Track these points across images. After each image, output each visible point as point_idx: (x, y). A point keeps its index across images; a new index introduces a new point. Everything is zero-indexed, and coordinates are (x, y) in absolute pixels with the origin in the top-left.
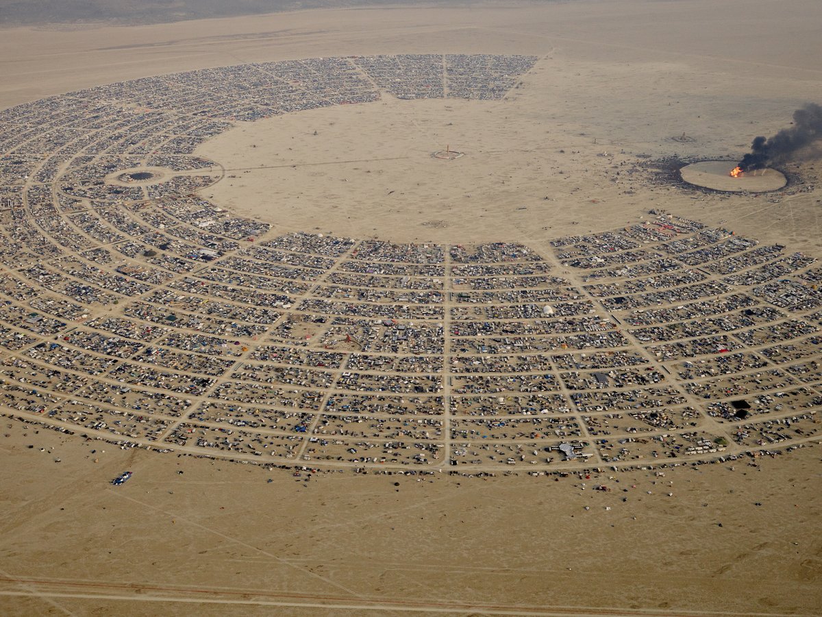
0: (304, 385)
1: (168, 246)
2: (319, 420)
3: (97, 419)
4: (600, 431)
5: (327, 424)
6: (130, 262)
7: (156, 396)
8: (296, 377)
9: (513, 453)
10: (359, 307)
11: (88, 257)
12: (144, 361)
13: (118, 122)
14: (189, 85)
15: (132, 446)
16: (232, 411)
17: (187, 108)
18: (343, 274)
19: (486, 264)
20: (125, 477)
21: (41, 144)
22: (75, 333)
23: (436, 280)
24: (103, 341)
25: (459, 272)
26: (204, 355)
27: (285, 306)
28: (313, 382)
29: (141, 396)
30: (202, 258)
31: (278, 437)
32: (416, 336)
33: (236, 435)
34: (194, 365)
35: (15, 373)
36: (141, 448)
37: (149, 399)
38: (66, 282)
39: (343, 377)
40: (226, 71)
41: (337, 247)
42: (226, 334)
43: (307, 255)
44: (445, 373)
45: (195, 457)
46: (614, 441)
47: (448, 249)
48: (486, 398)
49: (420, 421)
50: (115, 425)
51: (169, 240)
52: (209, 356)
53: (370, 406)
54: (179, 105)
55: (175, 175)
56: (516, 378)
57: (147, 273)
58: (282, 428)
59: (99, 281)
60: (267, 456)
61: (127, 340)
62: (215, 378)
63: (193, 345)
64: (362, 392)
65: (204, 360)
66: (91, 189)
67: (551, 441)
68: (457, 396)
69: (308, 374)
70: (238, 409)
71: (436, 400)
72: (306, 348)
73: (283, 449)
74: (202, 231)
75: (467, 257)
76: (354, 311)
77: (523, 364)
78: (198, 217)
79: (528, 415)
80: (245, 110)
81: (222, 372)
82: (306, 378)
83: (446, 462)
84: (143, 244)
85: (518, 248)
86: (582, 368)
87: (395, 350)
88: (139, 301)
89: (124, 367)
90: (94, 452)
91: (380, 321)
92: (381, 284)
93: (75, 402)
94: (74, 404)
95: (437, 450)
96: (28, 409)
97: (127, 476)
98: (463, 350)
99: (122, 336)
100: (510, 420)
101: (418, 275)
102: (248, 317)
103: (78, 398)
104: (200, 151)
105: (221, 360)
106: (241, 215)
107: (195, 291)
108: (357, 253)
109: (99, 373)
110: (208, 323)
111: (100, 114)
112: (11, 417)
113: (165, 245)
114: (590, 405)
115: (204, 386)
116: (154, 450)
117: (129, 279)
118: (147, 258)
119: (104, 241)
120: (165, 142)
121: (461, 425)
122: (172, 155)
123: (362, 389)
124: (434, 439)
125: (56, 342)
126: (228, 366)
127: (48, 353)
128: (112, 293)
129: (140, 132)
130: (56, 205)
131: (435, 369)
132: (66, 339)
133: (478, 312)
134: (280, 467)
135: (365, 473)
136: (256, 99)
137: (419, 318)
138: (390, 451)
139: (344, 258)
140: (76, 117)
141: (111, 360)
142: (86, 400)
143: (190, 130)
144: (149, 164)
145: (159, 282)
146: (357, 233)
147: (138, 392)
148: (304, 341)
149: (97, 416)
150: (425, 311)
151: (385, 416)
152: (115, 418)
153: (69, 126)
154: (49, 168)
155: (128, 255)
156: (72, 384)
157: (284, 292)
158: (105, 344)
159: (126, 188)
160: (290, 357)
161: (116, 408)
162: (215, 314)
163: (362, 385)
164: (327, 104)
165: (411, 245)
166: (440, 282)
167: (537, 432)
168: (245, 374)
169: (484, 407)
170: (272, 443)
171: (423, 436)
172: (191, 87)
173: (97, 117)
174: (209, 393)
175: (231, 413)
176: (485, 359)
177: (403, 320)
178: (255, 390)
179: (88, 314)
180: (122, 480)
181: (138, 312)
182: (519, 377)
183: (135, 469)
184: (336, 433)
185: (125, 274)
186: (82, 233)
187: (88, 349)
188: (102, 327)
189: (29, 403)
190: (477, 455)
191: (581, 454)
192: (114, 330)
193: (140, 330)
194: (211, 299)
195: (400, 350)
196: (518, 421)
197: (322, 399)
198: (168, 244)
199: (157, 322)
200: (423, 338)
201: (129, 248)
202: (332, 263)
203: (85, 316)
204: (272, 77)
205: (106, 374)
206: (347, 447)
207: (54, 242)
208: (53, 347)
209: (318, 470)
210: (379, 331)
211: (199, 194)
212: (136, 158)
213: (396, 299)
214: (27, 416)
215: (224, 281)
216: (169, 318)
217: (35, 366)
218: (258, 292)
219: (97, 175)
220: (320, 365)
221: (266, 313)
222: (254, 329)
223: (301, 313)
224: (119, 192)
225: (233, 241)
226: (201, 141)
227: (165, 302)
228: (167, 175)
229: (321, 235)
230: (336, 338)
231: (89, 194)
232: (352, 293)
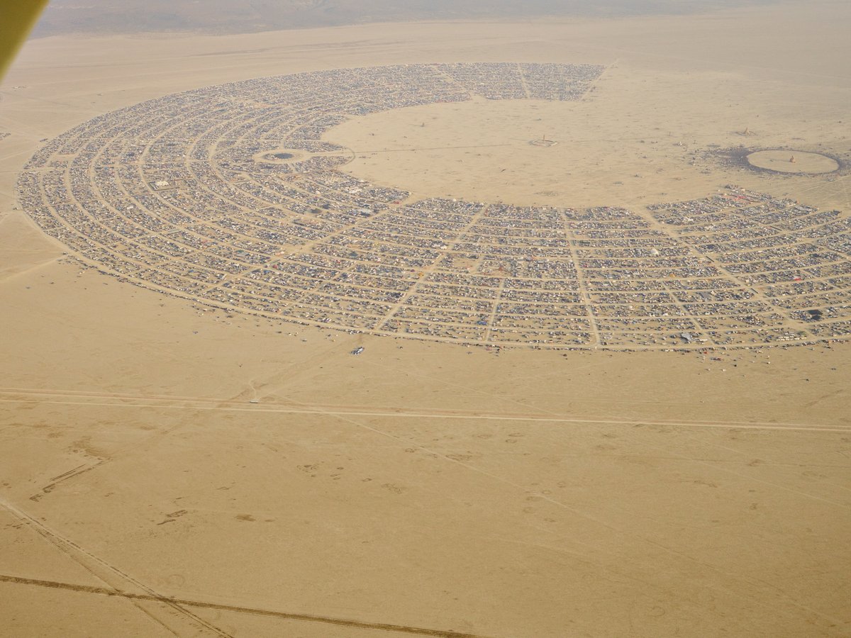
3: (323, 317)
9: (647, 339)
11: (266, 214)
12: (344, 281)
15: (358, 332)
22: (280, 264)
30: (361, 215)
34: (384, 284)
37: (358, 305)
38: (256, 230)
42: (403, 265)
51: (329, 202)
52: (393, 279)
55: (313, 156)
57: (320, 224)
59: (282, 230)
61: (324, 268)
62: (404, 292)
66: (244, 165)
80: (353, 106)
81: (408, 289)
84: (308, 204)
86: (689, 289)
88: (322, 243)
89: (329, 285)
90: (329, 336)
94: (300, 307)
96: (266, 310)
97: (361, 349)
103: (302, 304)
105: (405, 282)
107: (365, 237)
109: (311, 289)
110: (384, 258)
115: (397, 297)
117: (306, 228)
119: (274, 202)
125: (267, 269)
126: (411, 285)
128: (297, 238)
132: (274, 267)
141: (317, 280)
155: (298, 212)
158: (307, 270)
159: (274, 165)
164: (425, 102)
179: (284, 251)
183: (366, 346)
185: (302, 225)
186: (252, 197)
187: (295, 274)
188: (300, 260)
192: (310, 262)
193: (332, 262)
198: (329, 205)
199: (343, 257)
201: (297, 208)
203: (283, 253)
208: (266, 272)
216: (351, 255)
218: (417, 238)
219: (246, 155)
220: (483, 285)
221: (428, 251)
222: (423, 262)
223: (457, 252)
224: (270, 168)
225: (382, 204)
226: (324, 130)
227: (344, 244)
228: (306, 156)
229: (455, 200)
230: (490, 269)
231: (244, 168)
232: (494, 239)
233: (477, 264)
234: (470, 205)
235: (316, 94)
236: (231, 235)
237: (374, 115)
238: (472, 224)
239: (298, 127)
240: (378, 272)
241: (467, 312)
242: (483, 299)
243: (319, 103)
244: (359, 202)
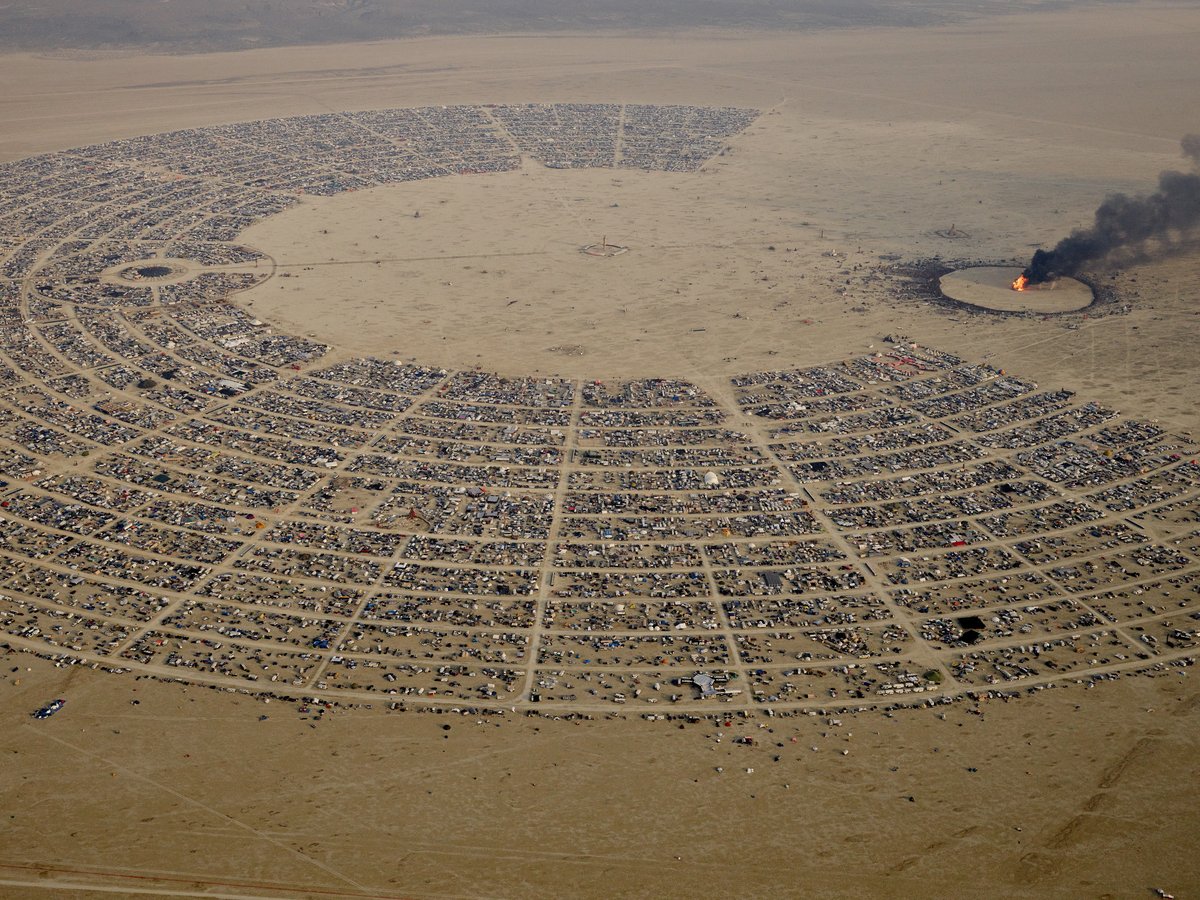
0: (337, 580)
1: (176, 374)
2: (350, 632)
3: (28, 622)
4: (757, 658)
5: (360, 637)
6: (115, 395)
7: (120, 590)
8: (328, 567)
9: (624, 686)
10: (436, 469)
11: (56, 388)
12: (112, 539)
13: (134, 193)
14: (246, 142)
15: (72, 663)
16: (225, 614)
17: (237, 174)
18: (422, 420)
19: (633, 410)
20: (54, 707)
21: (18, 223)
22: (18, 497)
23: (556, 431)
24: (57, 509)
25: (590, 420)
26: (199, 533)
27: (329, 465)
28: (351, 575)
29: (97, 590)
30: (221, 392)
31: (285, 654)
32: (512, 512)
33: (225, 651)
34: (183, 547)
36: (84, 665)
37: (110, 595)
38: (19, 423)
39: (396, 569)
40: (303, 123)
41: (420, 380)
42: (237, 503)
43: (374, 391)
44: (545, 568)
45: (161, 681)
46: (775, 672)
47: (580, 387)
48: (599, 605)
49: (496, 637)
50: (52, 632)
51: (179, 365)
52: (205, 535)
53: (427, 612)
54: (227, 170)
55: (202, 272)
56: (648, 577)
57: (137, 412)
58: (294, 641)
59: (66, 422)
60: (266, 681)
61: (91, 508)
62: (209, 567)
63: (186, 518)
64: (419, 592)
65: (199, 540)
66: (78, 289)
67: (682, 670)
68: (557, 601)
69: (346, 564)
70: (235, 613)
71: (524, 606)
72: (350, 526)
73: (290, 672)
74: (228, 353)
75: (607, 398)
76: (428, 474)
77: (662, 556)
78: (226, 333)
79: (655, 632)
80: (321, 179)
81: (221, 558)
82: (342, 570)
83: (524, 697)
84: (139, 370)
85: (683, 388)
86: (747, 564)
87: (478, 531)
88: (118, 452)
89: (81, 547)
90: (15, 670)
91: (463, 490)
92: (475, 436)
93: (1, 597)
95: (513, 679)
97: (58, 706)
98: (577, 534)
99: (86, 501)
100: (628, 638)
101: (531, 423)
102: (273, 479)
103: (6, 591)
104: (246, 238)
105: (223, 541)
106: (289, 331)
107: (203, 440)
108: (447, 390)
109: (42, 556)
110: (214, 486)
111: (110, 181)
113: (172, 372)
114: (749, 619)
115: (191, 578)
116: (103, 669)
117: (109, 420)
118: (142, 390)
119: (84, 364)
120: (198, 223)
121: (556, 644)
122: (205, 241)
123: (420, 588)
124: (513, 663)
126: (231, 549)
128: (82, 439)
129: (164, 208)
130: (24, 311)
131: (531, 561)
132: (4, 504)
133: (609, 478)
134: (280, 698)
135: (403, 710)
136: (339, 164)
137: (521, 486)
138: (444, 679)
139: (427, 397)
140: (75, 185)
141: (63, 537)
142: (17, 595)
143: (237, 207)
144: (168, 255)
145: (152, 427)
146: (451, 362)
147: (95, 584)
148: (348, 515)
149: (29, 617)
150: (532, 475)
151: (448, 627)
152: (54, 621)
153: (63, 198)
154: (23, 257)
155: (114, 386)
156: (1, 570)
157: (332, 443)
158: (59, 513)
159: (128, 288)
160: (324, 538)
161: (56, 606)
162: (225, 473)
163: (422, 582)
164: (442, 172)
165: (528, 380)
166: (560, 435)
167: (664, 656)
168: (253, 562)
169: (593, 617)
170: (275, 663)
171: (496, 658)
172: (249, 145)
173: (105, 185)
174: (197, 588)
175: (225, 618)
176: (606, 549)
177: (498, 488)
178: (265, 586)
179: (41, 469)
180: (48, 712)
181: (114, 469)
182: (651, 576)
183: (71, 697)
184: (371, 650)
185: (105, 412)
186: (53, 352)
187: (33, 520)
188: (59, 489)
190: (571, 687)
191: (723, 690)
192: (75, 494)
193: (113, 495)
194: (223, 452)
195: (485, 532)
196: (639, 640)
197: (359, 601)
198: (176, 370)
199: (140, 483)
200: (522, 515)
201: (118, 376)
202: (408, 403)
203: (37, 472)
204: (369, 133)
205: (53, 555)
206: (384, 672)
207: (12, 365)
209: (336, 704)
210: (459, 504)
211: (233, 299)
212: (151, 245)
213: (492, 457)
215: (247, 426)
216: (158, 478)
218: (293, 443)
219: (92, 269)
220: (366, 551)
221: (299, 473)
224: (117, 295)
225: (270, 369)
227: (157, 455)
230: (395, 513)
232: (430, 447)
242: (349, 585)
244: (231, 365)
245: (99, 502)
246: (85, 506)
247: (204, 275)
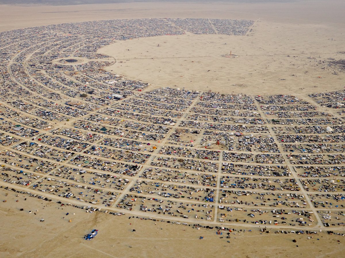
0: (201, 170)
3: (67, 191)
5: (226, 197)
6: (72, 99)
7: (104, 176)
10: (216, 126)
12: (92, 154)
15: (95, 210)
16: (158, 186)
17: (89, 34)
21: (16, 47)
22: (45, 137)
23: (255, 112)
24: (63, 141)
25: (266, 108)
27: (171, 124)
29: (94, 176)
30: (114, 98)
33: (166, 203)
35: (8, 160)
36: (100, 211)
37: (100, 178)
38: (36, 109)
39: (224, 165)
40: (106, 22)
41: (190, 95)
42: (140, 139)
44: (288, 165)
45: (142, 219)
47: (253, 97)
48: (323, 180)
49: (288, 195)
50: (79, 195)
51: (93, 89)
53: (249, 184)
54: (85, 33)
56: (334, 168)
57: (84, 105)
58: (196, 199)
59: (55, 109)
60: (193, 218)
61: (78, 141)
62: (141, 165)
65: (131, 154)
66: (45, 66)
68: (304, 179)
70: (162, 185)
71: (291, 181)
72: (193, 148)
74: (111, 86)
75: (266, 101)
76: (214, 128)
78: (107, 79)
80: (119, 36)
81: (144, 161)
82: (200, 166)
84: (78, 91)
85: (292, 98)
87: (249, 150)
88: (82, 120)
89: (79, 157)
90: (67, 214)
91: (233, 134)
92: (224, 114)
93: (50, 179)
94: (49, 180)
95: (309, 215)
96: (18, 183)
98: (291, 151)
99: (75, 139)
102: (151, 129)
103: (51, 177)
104: (101, 51)
105: (141, 154)
106: (131, 79)
107: (115, 115)
108: (203, 98)
109: (63, 161)
111: (45, 36)
112: (7, 188)
113: (91, 92)
116: (110, 213)
117: (73, 108)
118: (82, 98)
119: (56, 89)
120: (81, 47)
122: (86, 52)
123: (239, 174)
125: (33, 141)
126: (147, 157)
127: (28, 148)
128: (64, 115)
132: (39, 140)
133: (288, 129)
135: (267, 232)
137: (255, 132)
139: (196, 100)
140: (33, 37)
141: (70, 153)
142: (57, 178)
144: (74, 56)
145: (92, 110)
147: (91, 173)
148: (190, 144)
149: (67, 188)
152: (79, 190)
155: (71, 96)
156: (46, 167)
157: (168, 116)
158: (65, 143)
159: (64, 66)
160: (185, 153)
161: (79, 183)
163: (238, 171)
165: (232, 95)
166: (257, 114)
168: (159, 163)
170: (193, 209)
175: (158, 188)
176: (308, 157)
177: (246, 133)
178: (170, 173)
179: (51, 126)
181: (82, 126)
182: (336, 168)
183: (100, 228)
185: (70, 105)
187: (54, 146)
188: (61, 133)
189: (18, 179)
192: (69, 135)
193: (86, 136)
194: (125, 120)
197: (216, 179)
198: (93, 91)
199: (95, 131)
201: (71, 93)
203: (50, 127)
205: (68, 161)
206: (247, 213)
207: (27, 89)
208: (31, 144)
211: (105, 69)
213: (236, 121)
214: (17, 187)
215: (130, 110)
216: (102, 129)
217: (21, 156)
218: (153, 116)
219: (48, 60)
220: (206, 158)
221: (161, 127)
222: (157, 136)
223: (183, 128)
224: (60, 67)
225: (129, 91)
226: (100, 47)
227: (98, 121)
228: (85, 61)
229: (179, 89)
230: (210, 142)
231: (44, 68)
232: (209, 118)
233: (199, 138)
234: (189, 93)
235: (99, 30)
236: (16, 113)
237: (130, 40)
238: (192, 106)
239: (85, 45)
240: (121, 145)
241: (194, 186)
242: (207, 173)
243: (100, 34)
244: (114, 89)
245: (80, 139)
246: (75, 140)
247: (91, 62)
